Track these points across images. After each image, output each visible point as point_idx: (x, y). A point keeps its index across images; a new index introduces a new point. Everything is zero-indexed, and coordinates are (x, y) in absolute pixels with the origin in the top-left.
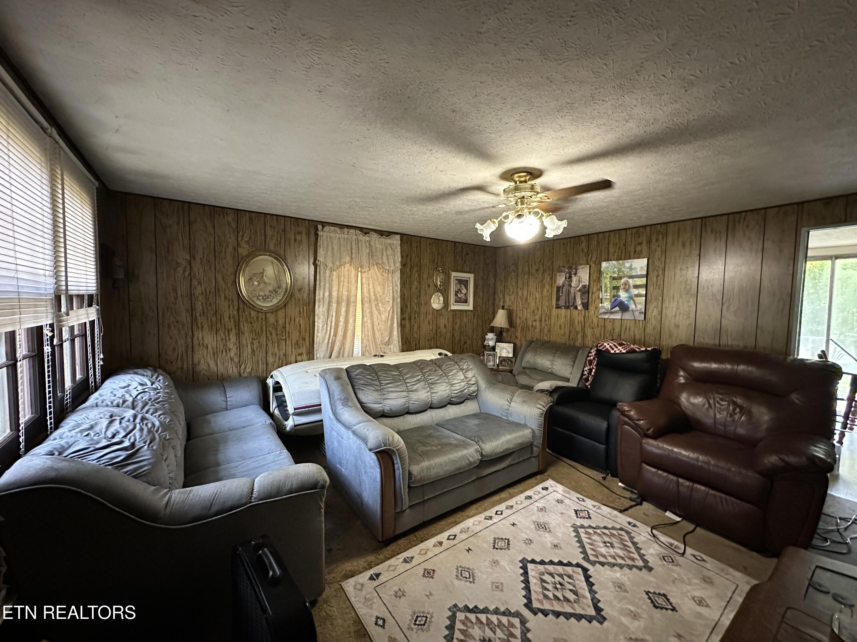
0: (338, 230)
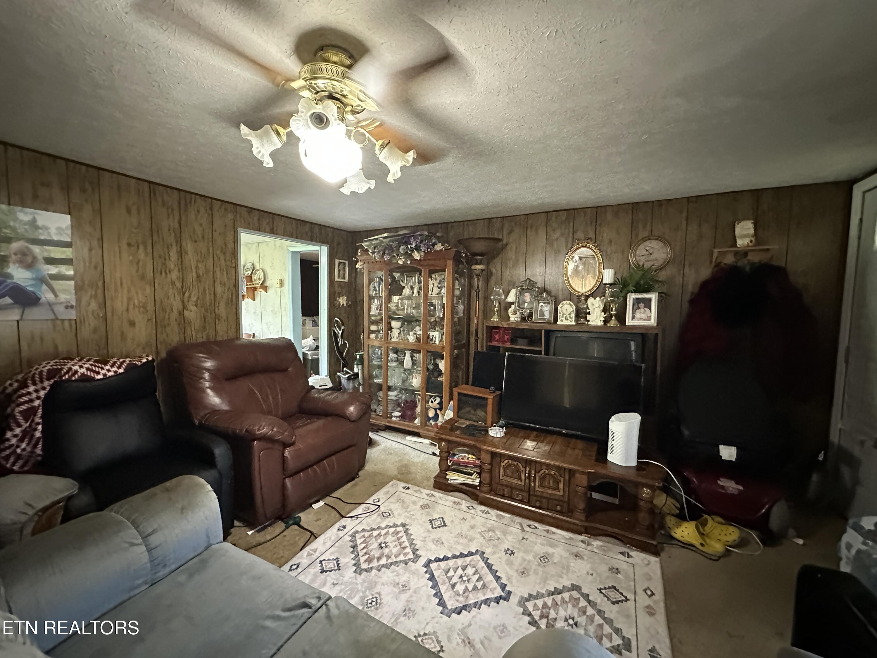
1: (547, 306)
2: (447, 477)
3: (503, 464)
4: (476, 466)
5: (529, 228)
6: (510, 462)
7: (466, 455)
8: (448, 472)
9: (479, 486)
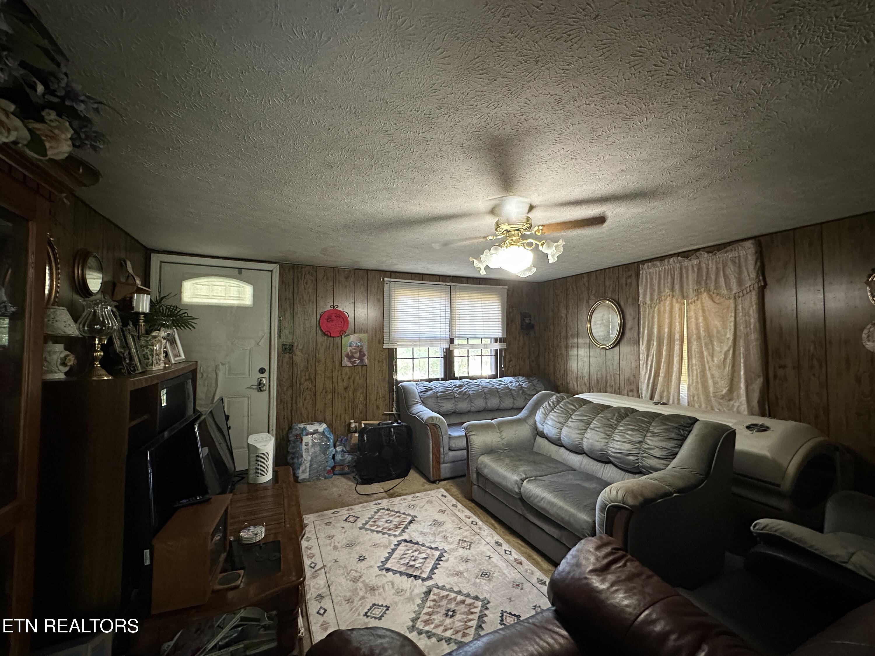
0: (658, 263)
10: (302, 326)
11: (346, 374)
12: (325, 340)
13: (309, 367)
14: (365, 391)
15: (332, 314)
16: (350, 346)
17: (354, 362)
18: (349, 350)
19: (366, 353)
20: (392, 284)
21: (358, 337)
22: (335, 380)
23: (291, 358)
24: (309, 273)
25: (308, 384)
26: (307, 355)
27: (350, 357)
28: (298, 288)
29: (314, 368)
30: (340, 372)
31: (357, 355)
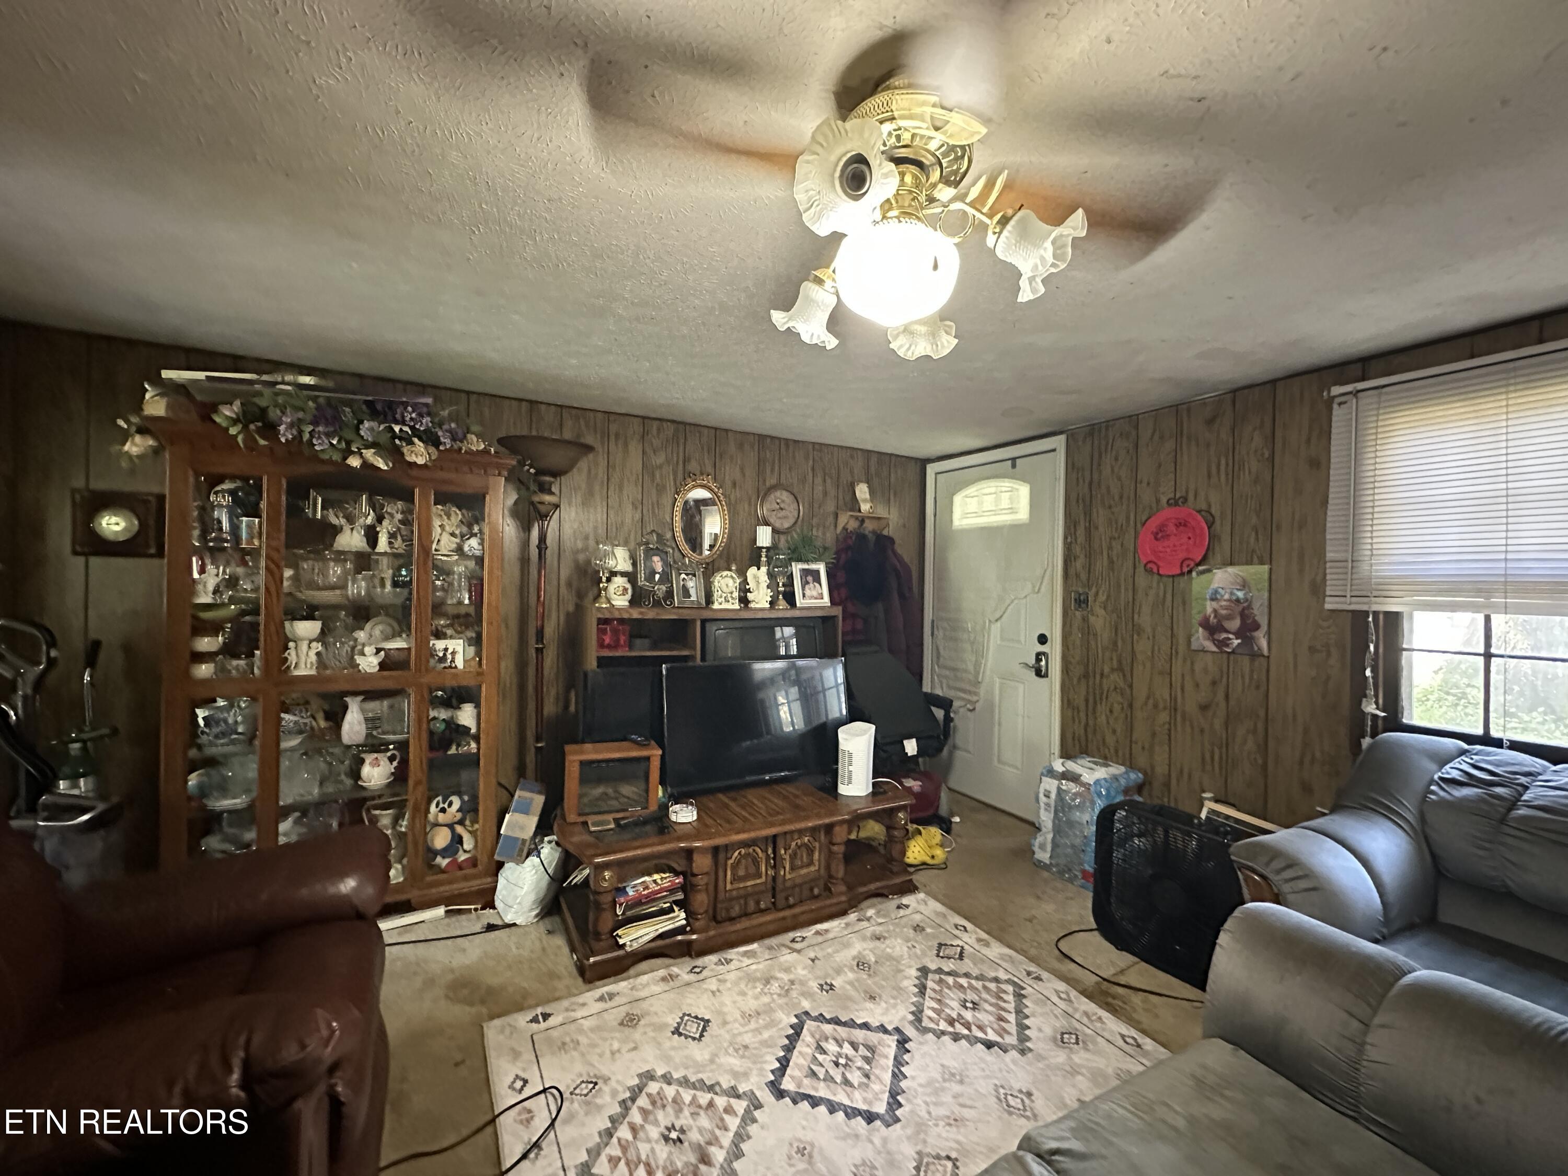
1: (691, 579)
2: (621, 942)
3: (730, 862)
4: (672, 891)
5: (612, 438)
6: (743, 851)
7: (647, 878)
8: (620, 932)
9: (688, 924)
10: (1105, 553)
11: (1206, 671)
12: (1155, 585)
13: (1120, 643)
14: (1260, 726)
15: (1167, 520)
16: (1212, 599)
17: (1225, 643)
18: (1209, 610)
19: (1263, 621)
20: (1365, 399)
21: (1237, 575)
22: (1177, 679)
23: (1085, 619)
24: (1121, 434)
25: (1116, 678)
26: (1115, 615)
27: (1213, 628)
28: (1100, 472)
29: (1129, 648)
30: (1189, 663)
31: (1235, 624)
